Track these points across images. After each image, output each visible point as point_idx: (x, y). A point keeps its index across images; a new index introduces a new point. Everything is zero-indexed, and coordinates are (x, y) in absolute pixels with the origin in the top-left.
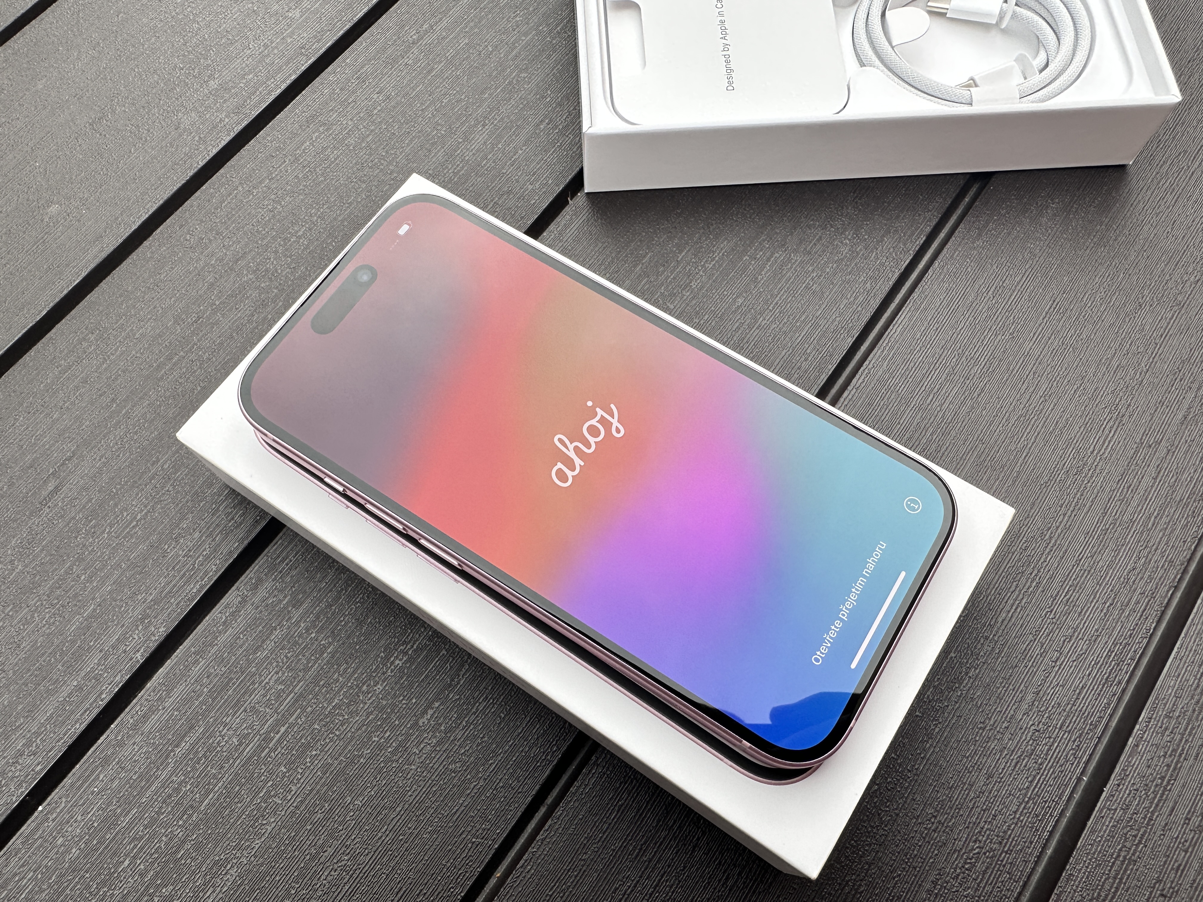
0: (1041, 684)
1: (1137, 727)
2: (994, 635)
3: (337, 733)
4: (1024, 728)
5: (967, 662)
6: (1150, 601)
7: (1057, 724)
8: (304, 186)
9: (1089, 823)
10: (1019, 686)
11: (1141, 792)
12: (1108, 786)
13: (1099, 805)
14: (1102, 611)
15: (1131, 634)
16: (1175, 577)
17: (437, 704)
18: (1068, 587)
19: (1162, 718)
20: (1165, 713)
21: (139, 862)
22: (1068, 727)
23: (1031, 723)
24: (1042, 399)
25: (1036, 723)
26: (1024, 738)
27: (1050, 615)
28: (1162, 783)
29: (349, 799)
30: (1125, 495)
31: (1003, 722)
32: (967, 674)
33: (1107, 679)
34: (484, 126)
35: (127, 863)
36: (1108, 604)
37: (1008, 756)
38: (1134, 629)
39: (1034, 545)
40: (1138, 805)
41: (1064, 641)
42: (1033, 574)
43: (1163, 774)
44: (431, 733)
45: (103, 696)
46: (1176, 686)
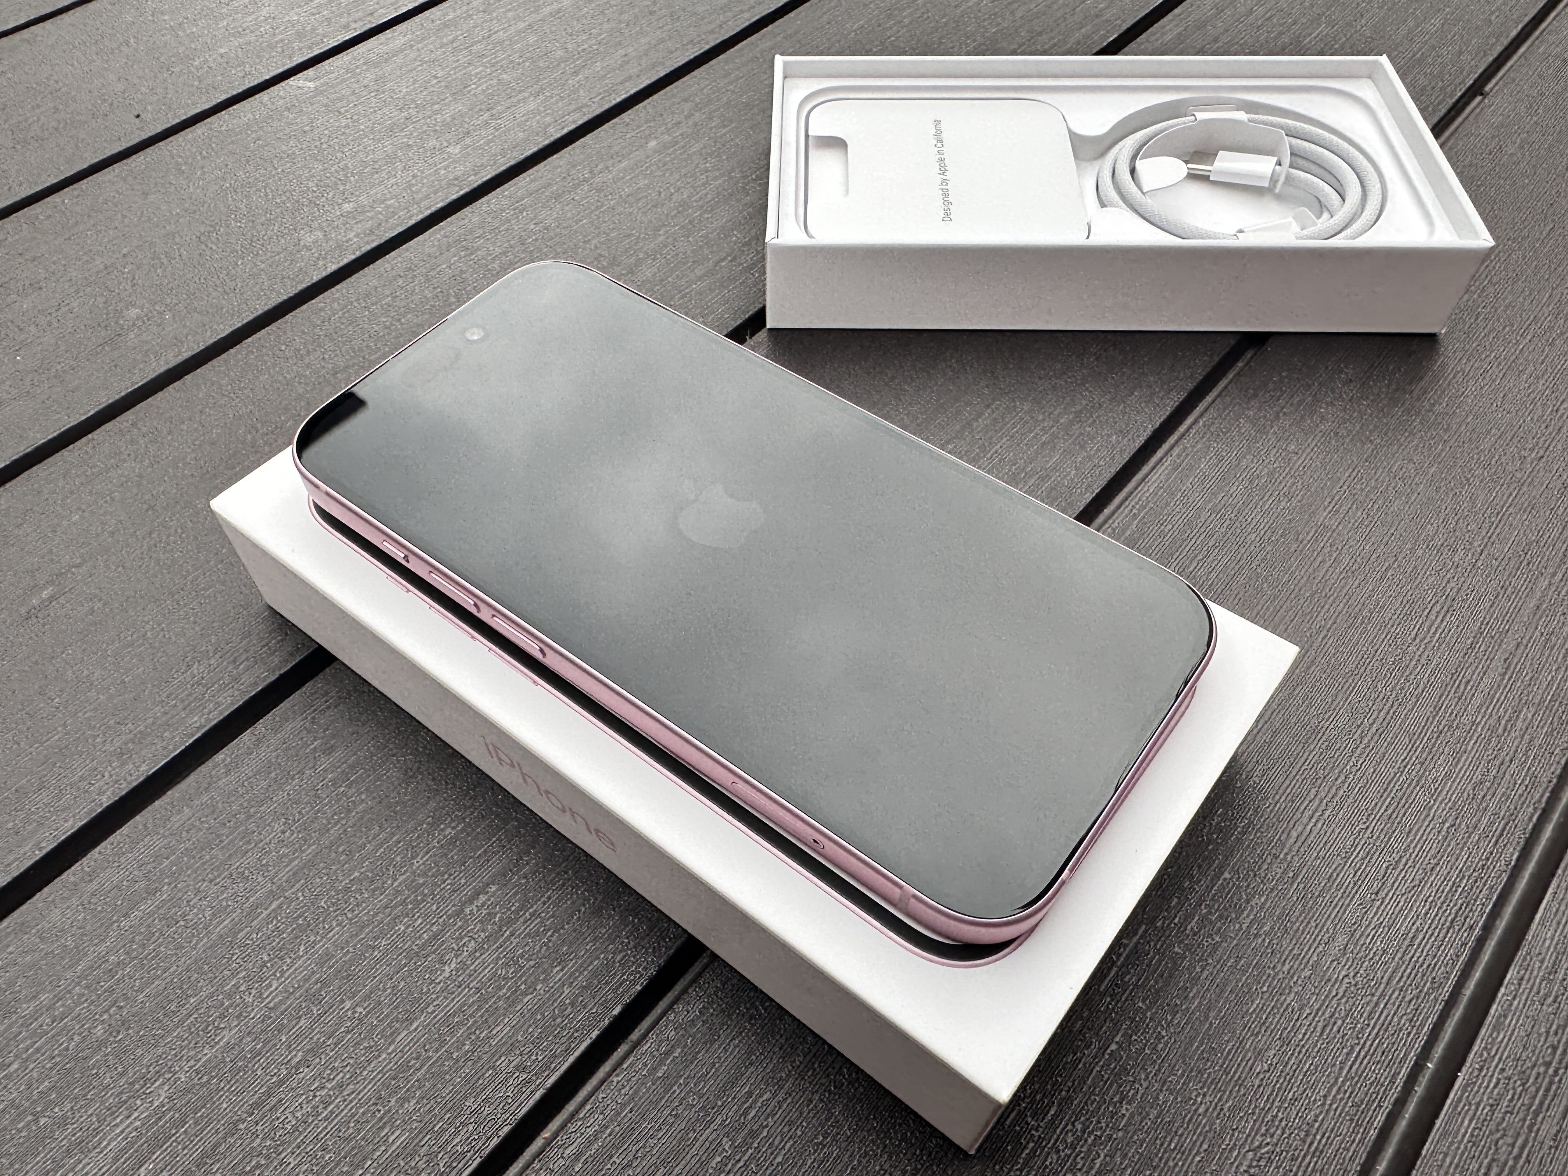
0: (1355, 923)
1: (1502, 990)
2: (1286, 854)
3: (350, 916)
4: (1333, 980)
5: (1248, 885)
6: (1507, 824)
7: (1382, 978)
8: (431, 305)
9: (1438, 1122)
10: (1325, 922)
11: (1515, 1082)
12: (1464, 1069)
13: (1452, 1095)
14: (1439, 832)
15: (1484, 865)
16: (1542, 796)
17: (494, 888)
18: (1389, 800)
19: (1538, 981)
20: (1541, 974)
21: (32, 1066)
22: (1398, 982)
23: (1343, 973)
24: (1344, 574)
25: (1352, 974)
26: (1334, 993)
27: (1364, 834)
28: (1546, 1072)
29: (348, 1004)
30: (1463, 693)
31: (1303, 970)
32: (1248, 901)
33: (1452, 922)
34: (654, 260)
35: (15, 1066)
36: (1447, 825)
37: (1310, 1018)
38: (1488, 859)
39: (1339, 745)
40: (1511, 1100)
41: (1387, 868)
42: (1340, 781)
43: (1547, 1059)
44: (479, 925)
45: (43, 844)
46: (1556, 939)
